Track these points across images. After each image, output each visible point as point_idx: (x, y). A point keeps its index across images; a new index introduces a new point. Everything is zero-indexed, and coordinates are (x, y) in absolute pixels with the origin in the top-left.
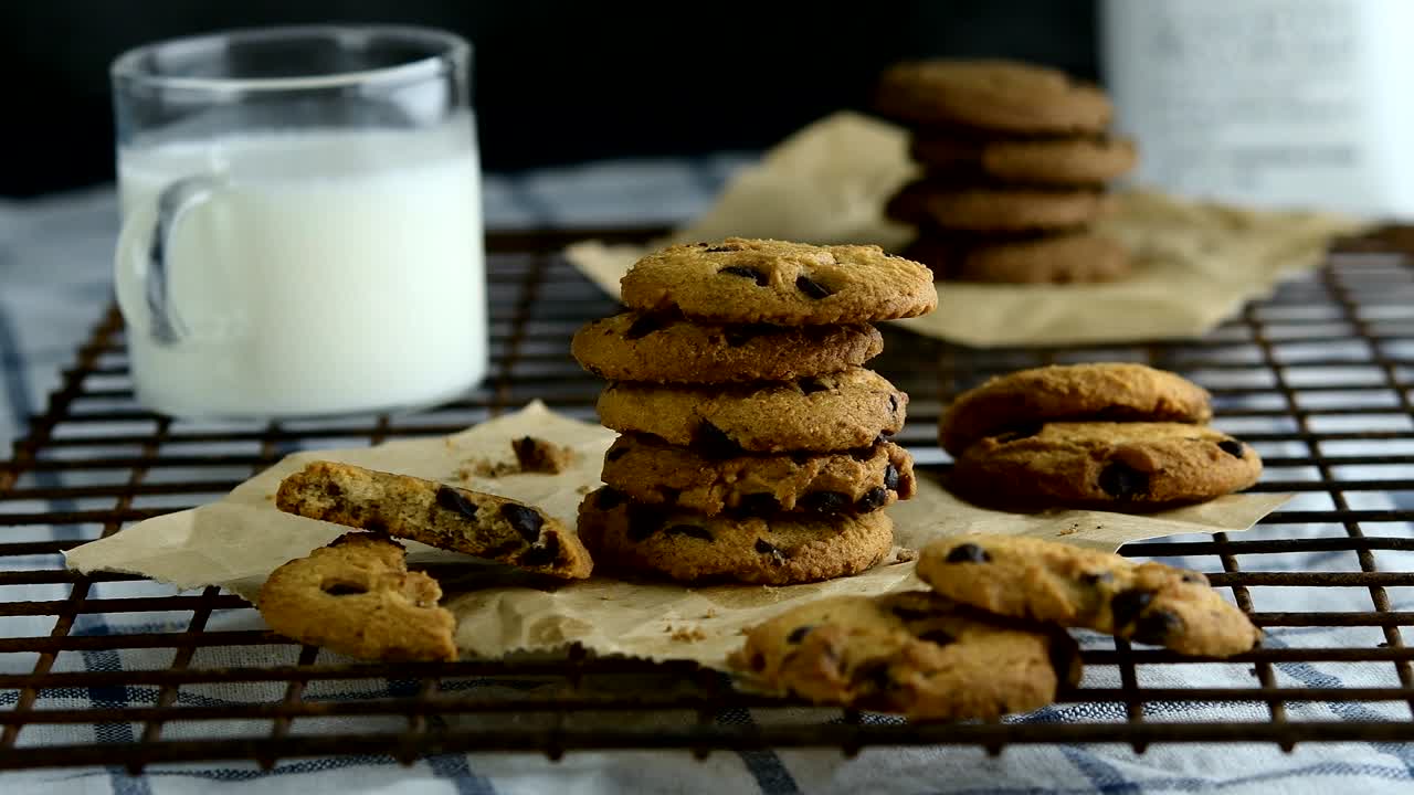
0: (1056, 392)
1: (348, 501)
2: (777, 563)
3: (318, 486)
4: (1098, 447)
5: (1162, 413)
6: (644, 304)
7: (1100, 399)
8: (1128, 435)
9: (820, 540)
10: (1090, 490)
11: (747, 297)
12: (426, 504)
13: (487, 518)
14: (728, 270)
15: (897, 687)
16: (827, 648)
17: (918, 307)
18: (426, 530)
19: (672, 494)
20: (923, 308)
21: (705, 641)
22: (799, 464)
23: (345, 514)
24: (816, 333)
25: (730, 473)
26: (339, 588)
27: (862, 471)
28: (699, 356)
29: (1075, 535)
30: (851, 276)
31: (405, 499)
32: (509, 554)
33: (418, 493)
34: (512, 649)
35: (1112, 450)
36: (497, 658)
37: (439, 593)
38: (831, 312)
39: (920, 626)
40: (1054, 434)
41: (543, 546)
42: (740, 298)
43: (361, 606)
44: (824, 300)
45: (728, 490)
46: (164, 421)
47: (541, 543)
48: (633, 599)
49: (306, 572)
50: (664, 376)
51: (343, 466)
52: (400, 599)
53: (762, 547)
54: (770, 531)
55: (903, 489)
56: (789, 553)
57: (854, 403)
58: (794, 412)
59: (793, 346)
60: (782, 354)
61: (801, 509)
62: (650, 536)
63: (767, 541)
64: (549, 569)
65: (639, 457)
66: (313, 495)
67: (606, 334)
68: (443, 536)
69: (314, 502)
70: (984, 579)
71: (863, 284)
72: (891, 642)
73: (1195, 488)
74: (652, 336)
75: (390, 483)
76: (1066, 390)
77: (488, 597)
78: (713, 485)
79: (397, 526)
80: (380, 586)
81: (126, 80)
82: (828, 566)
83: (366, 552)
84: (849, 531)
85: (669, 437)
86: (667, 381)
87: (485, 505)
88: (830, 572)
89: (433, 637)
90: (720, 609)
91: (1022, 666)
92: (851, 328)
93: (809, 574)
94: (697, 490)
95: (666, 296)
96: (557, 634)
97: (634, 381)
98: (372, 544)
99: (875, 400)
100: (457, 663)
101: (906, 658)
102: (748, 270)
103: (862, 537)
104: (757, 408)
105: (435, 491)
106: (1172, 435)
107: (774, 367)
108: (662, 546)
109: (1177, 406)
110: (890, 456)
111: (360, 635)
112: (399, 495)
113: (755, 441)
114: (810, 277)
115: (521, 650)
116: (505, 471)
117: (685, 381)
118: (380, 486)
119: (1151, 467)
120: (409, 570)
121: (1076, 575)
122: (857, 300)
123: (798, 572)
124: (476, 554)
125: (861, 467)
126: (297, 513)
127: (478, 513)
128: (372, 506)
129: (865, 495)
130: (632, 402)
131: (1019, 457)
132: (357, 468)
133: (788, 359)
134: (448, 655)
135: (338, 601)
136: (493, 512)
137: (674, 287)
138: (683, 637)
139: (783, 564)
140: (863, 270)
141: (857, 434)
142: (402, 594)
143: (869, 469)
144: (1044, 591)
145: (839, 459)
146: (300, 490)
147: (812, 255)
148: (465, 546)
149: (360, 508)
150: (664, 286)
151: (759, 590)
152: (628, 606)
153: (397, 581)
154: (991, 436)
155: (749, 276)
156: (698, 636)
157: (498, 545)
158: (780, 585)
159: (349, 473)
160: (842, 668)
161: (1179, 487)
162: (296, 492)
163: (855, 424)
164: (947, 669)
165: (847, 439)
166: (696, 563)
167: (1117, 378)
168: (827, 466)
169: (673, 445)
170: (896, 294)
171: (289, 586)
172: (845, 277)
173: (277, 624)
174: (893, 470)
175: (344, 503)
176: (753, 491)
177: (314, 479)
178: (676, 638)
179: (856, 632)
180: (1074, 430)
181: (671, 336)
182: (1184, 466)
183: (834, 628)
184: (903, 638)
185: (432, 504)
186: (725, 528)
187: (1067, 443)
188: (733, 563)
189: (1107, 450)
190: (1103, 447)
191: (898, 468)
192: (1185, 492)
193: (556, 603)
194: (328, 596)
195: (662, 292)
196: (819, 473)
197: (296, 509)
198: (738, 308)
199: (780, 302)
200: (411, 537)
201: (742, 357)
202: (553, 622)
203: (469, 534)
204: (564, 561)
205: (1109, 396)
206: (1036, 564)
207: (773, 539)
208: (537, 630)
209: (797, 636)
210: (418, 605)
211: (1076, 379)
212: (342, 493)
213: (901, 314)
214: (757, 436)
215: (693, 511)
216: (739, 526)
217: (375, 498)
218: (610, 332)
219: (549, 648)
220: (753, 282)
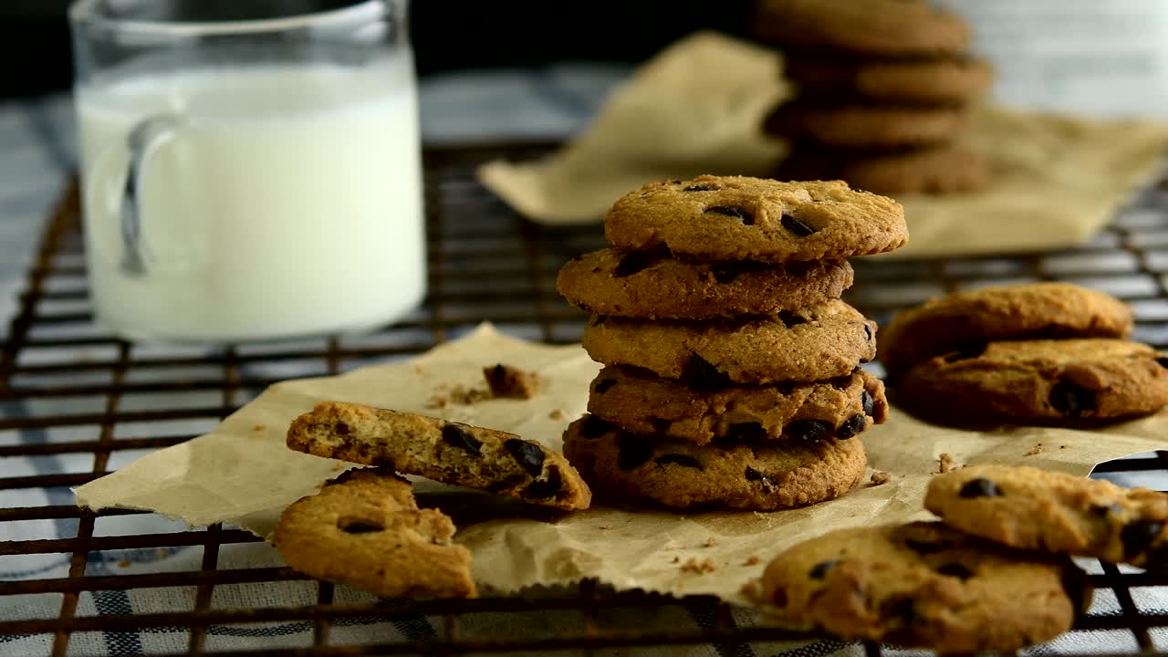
0: (999, 313)
1: (355, 440)
2: (766, 490)
3: (327, 426)
4: (1046, 367)
5: (1096, 330)
6: (633, 243)
7: (1040, 319)
8: (1071, 353)
9: (803, 466)
10: (1041, 408)
11: (735, 235)
12: (433, 441)
13: (491, 454)
14: (712, 209)
15: (924, 622)
16: (853, 585)
17: (894, 242)
18: (432, 466)
19: (662, 424)
20: (899, 242)
21: (716, 572)
22: (785, 395)
23: (353, 452)
24: (799, 269)
25: (719, 404)
26: (356, 527)
27: (844, 400)
28: (690, 293)
29: (1042, 455)
30: (834, 214)
31: (411, 437)
32: (513, 488)
33: (426, 431)
34: (529, 584)
35: (1061, 369)
36: (512, 592)
37: (453, 529)
38: (818, 250)
39: (938, 559)
40: (999, 353)
41: (546, 479)
42: (728, 237)
43: (379, 545)
44: (808, 237)
45: (717, 420)
46: (125, 345)
47: (543, 477)
48: (630, 527)
49: (321, 510)
50: (655, 313)
51: (350, 405)
52: (416, 536)
53: (751, 475)
54: (756, 458)
55: (877, 414)
56: (777, 479)
57: (834, 335)
58: (777, 343)
59: (779, 282)
60: (769, 290)
61: (787, 437)
62: (641, 464)
63: (755, 469)
64: (552, 501)
65: (627, 388)
66: (322, 435)
67: (594, 271)
68: (449, 472)
69: (324, 441)
70: (1000, 515)
71: (845, 221)
72: (914, 578)
73: (1139, 404)
74: (643, 274)
75: (395, 422)
76: (1007, 311)
77: (493, 530)
78: (704, 416)
79: (404, 463)
80: (396, 524)
81: (84, 24)
82: (813, 491)
83: (376, 489)
84: (830, 457)
85: (660, 370)
86: (657, 317)
87: (488, 440)
88: (815, 497)
89: (454, 574)
90: (718, 537)
91: (1042, 599)
92: (831, 264)
93: (797, 499)
94: (687, 422)
95: (655, 234)
96: (571, 569)
97: (624, 316)
98: (381, 481)
99: (853, 331)
100: (475, 600)
101: (932, 593)
102: (734, 209)
103: (842, 462)
104: (745, 342)
105: (441, 429)
106: (1110, 352)
107: (762, 303)
108: (653, 475)
109: (1109, 323)
110: (865, 384)
111: (382, 573)
112: (406, 433)
113: (744, 374)
114: (792, 215)
115: (538, 586)
116: (479, 397)
117: (676, 318)
118: (387, 425)
119: (1099, 386)
120: (420, 507)
121: (1086, 507)
122: (840, 237)
123: (786, 498)
124: (481, 488)
125: (842, 394)
126: (307, 451)
127: (483, 449)
128: (380, 444)
129: (846, 422)
130: (621, 336)
131: (970, 377)
132: (364, 407)
133: (775, 294)
134: (467, 592)
135: (357, 540)
136: (497, 447)
137: (663, 226)
138: (692, 569)
139: (772, 491)
140: (841, 207)
141: (838, 364)
142: (416, 530)
143: (849, 397)
144: (1058, 524)
145: (822, 389)
146: (310, 431)
147: (791, 193)
148: (470, 481)
149: (367, 446)
150: (651, 225)
151: (750, 517)
152: (627, 535)
153: (413, 519)
154: (939, 354)
155: (736, 215)
156: (707, 567)
157: (501, 479)
158: (770, 511)
159: (357, 412)
160: (869, 604)
161: (1125, 404)
162: (306, 431)
163: (837, 355)
164: (973, 604)
165: (830, 369)
166: (688, 491)
167: (1055, 299)
168: (810, 396)
169: (664, 378)
170: (876, 230)
171: (305, 523)
172: (828, 215)
173: (294, 562)
174: (868, 397)
175: (352, 441)
176: (742, 421)
177: (323, 419)
178: (684, 569)
179: (877, 568)
180: (1018, 349)
181: (661, 274)
182: (1128, 383)
183: (856, 563)
184: (925, 573)
185: (439, 441)
186: (714, 456)
187: (1016, 363)
188: (724, 491)
189: (1056, 369)
190: (1051, 366)
191: (872, 395)
192: (1131, 408)
193: (563, 536)
194: (347, 535)
195: (651, 231)
196: (804, 403)
197: (306, 449)
198: (727, 247)
199: (767, 240)
200: (418, 473)
201: (731, 294)
202: (564, 555)
203: (474, 469)
204: (566, 493)
205: (1048, 316)
206: (1048, 497)
207: (761, 466)
208: (550, 565)
209: (818, 572)
210: (435, 543)
211: (1017, 301)
212: (349, 432)
213: (881, 249)
214: (746, 369)
215: (683, 441)
216: (728, 454)
217: (384, 436)
218: (597, 270)
219: (566, 582)
220: (740, 221)
